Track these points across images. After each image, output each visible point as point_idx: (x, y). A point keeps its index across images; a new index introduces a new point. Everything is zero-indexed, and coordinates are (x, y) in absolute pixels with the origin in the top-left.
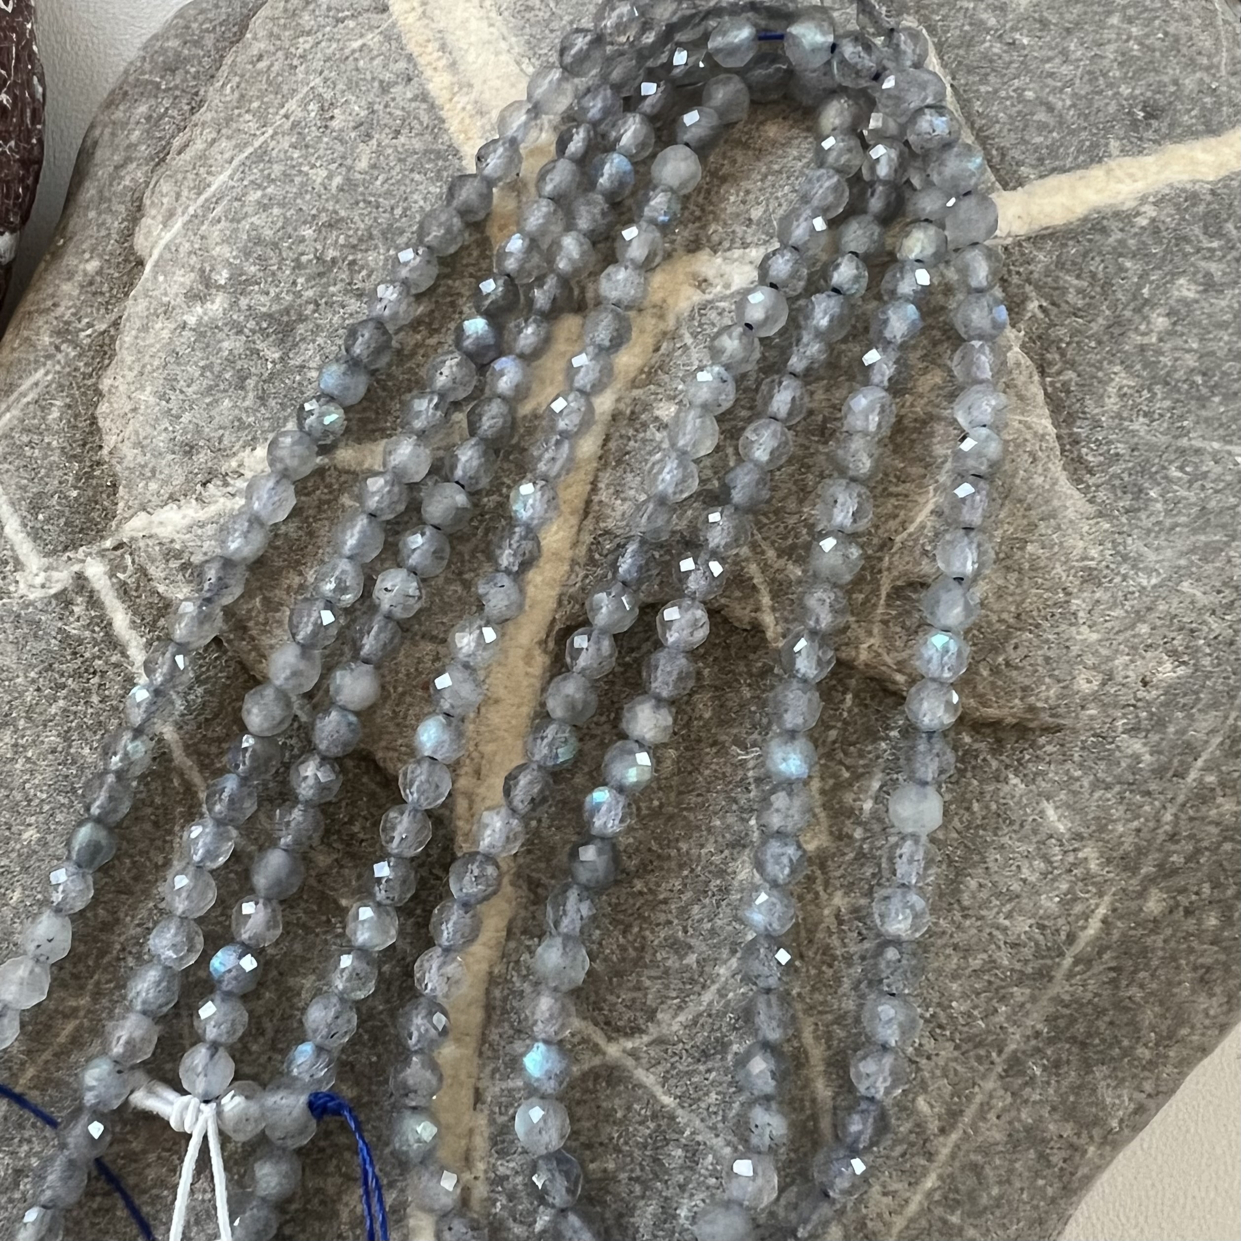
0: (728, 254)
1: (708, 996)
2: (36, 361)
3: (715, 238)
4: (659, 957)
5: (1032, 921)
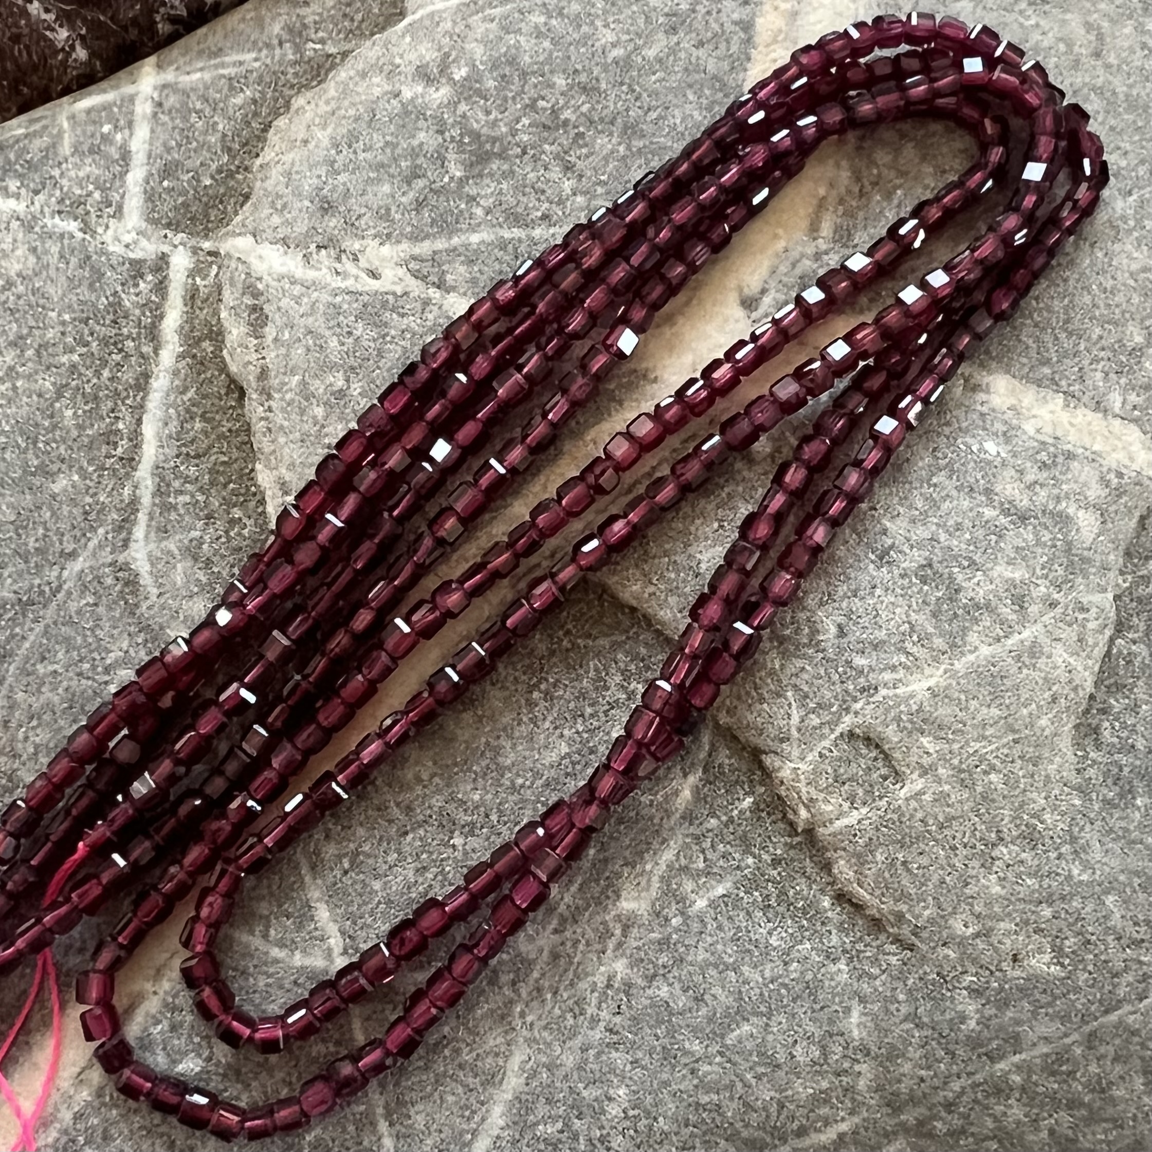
2: (255, 43)
5: (777, 1095)
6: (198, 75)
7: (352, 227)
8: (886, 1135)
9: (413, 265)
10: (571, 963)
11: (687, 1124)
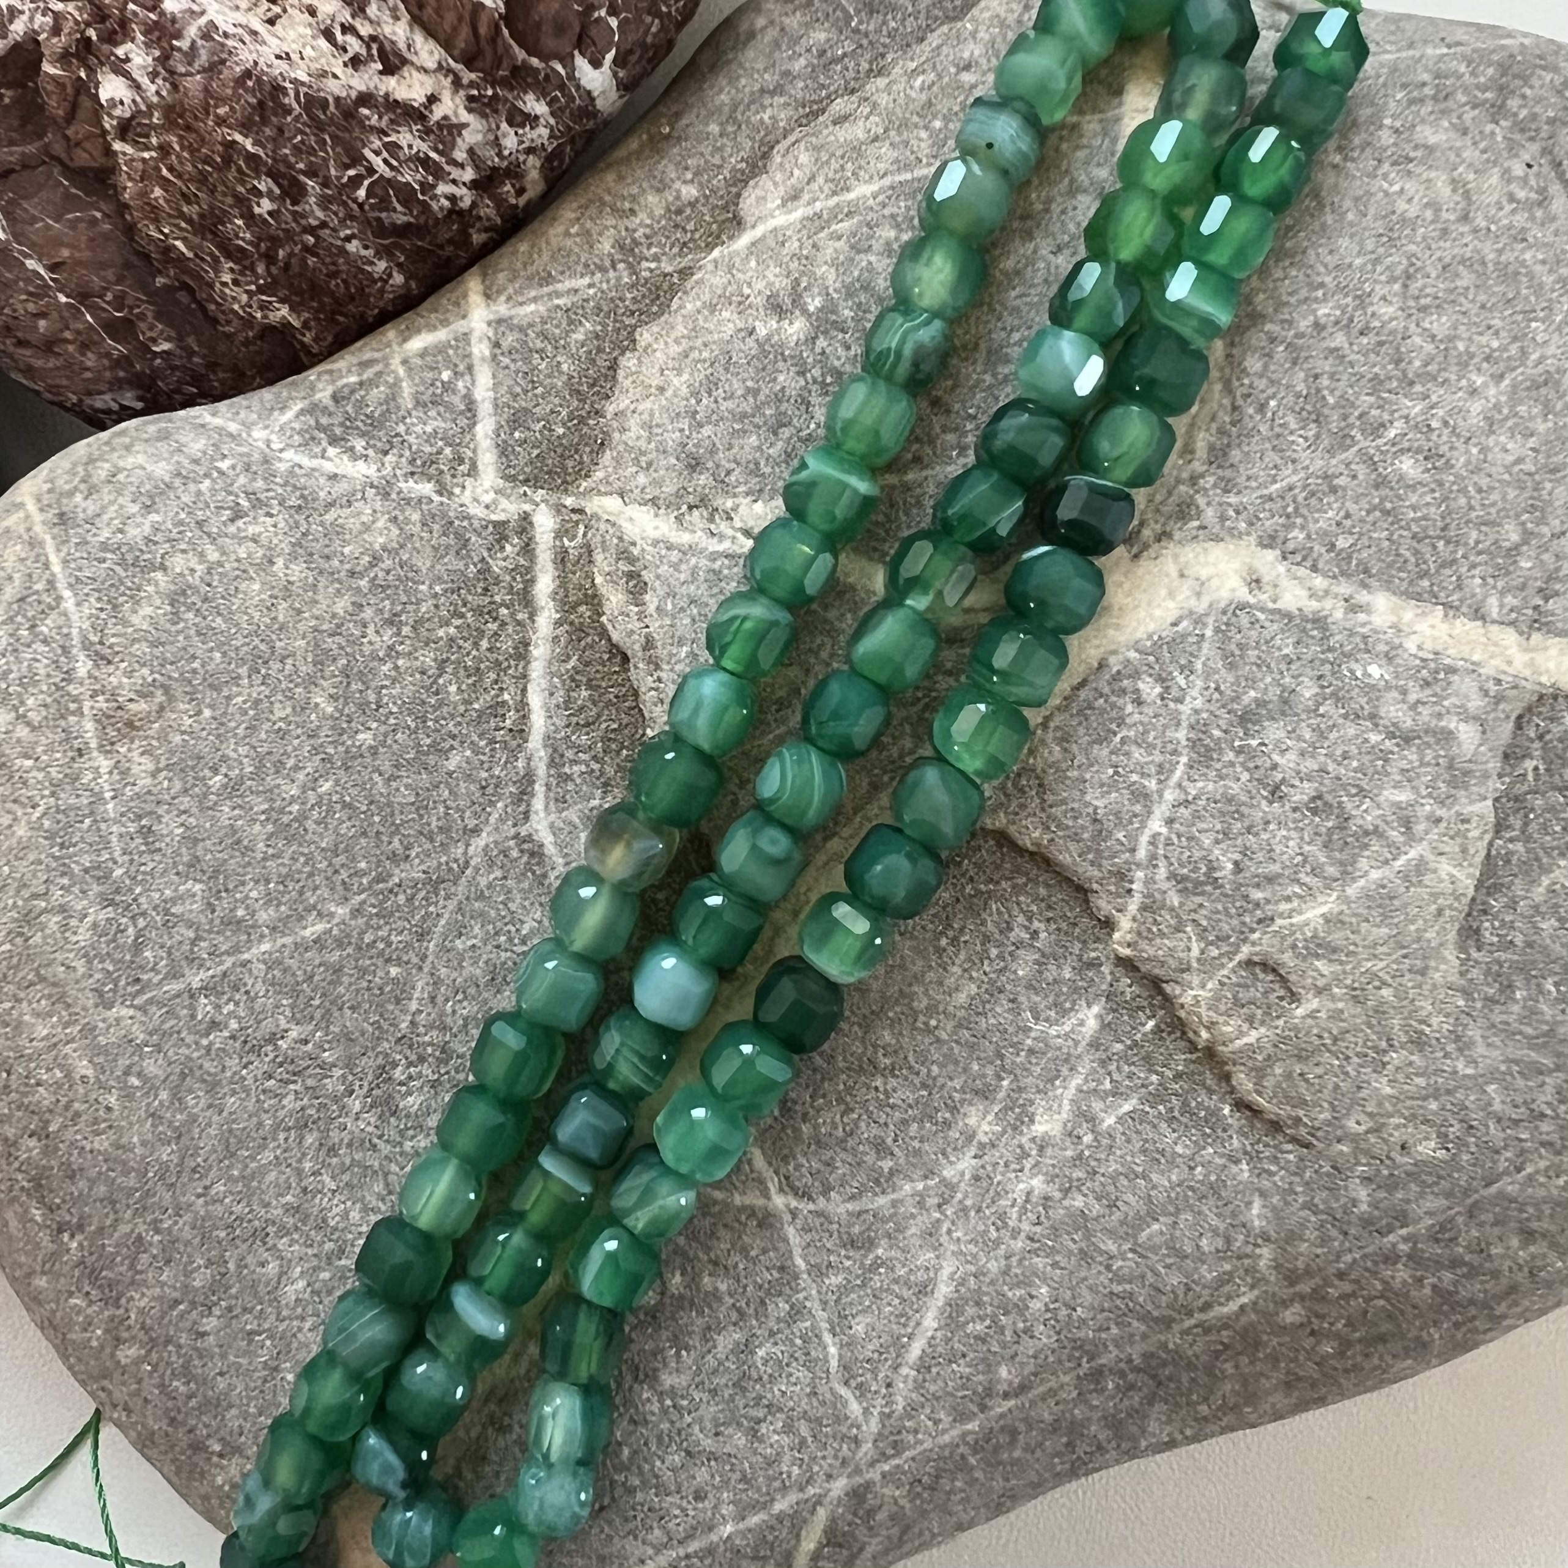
0: (1294, 568)
1: (882, 1201)
2: (587, 266)
3: (1291, 545)
4: (861, 1148)
5: (1184, 1280)
6: (532, 307)
7: (722, 484)
8: (1284, 1302)
10: (991, 1184)
11: (1103, 1311)
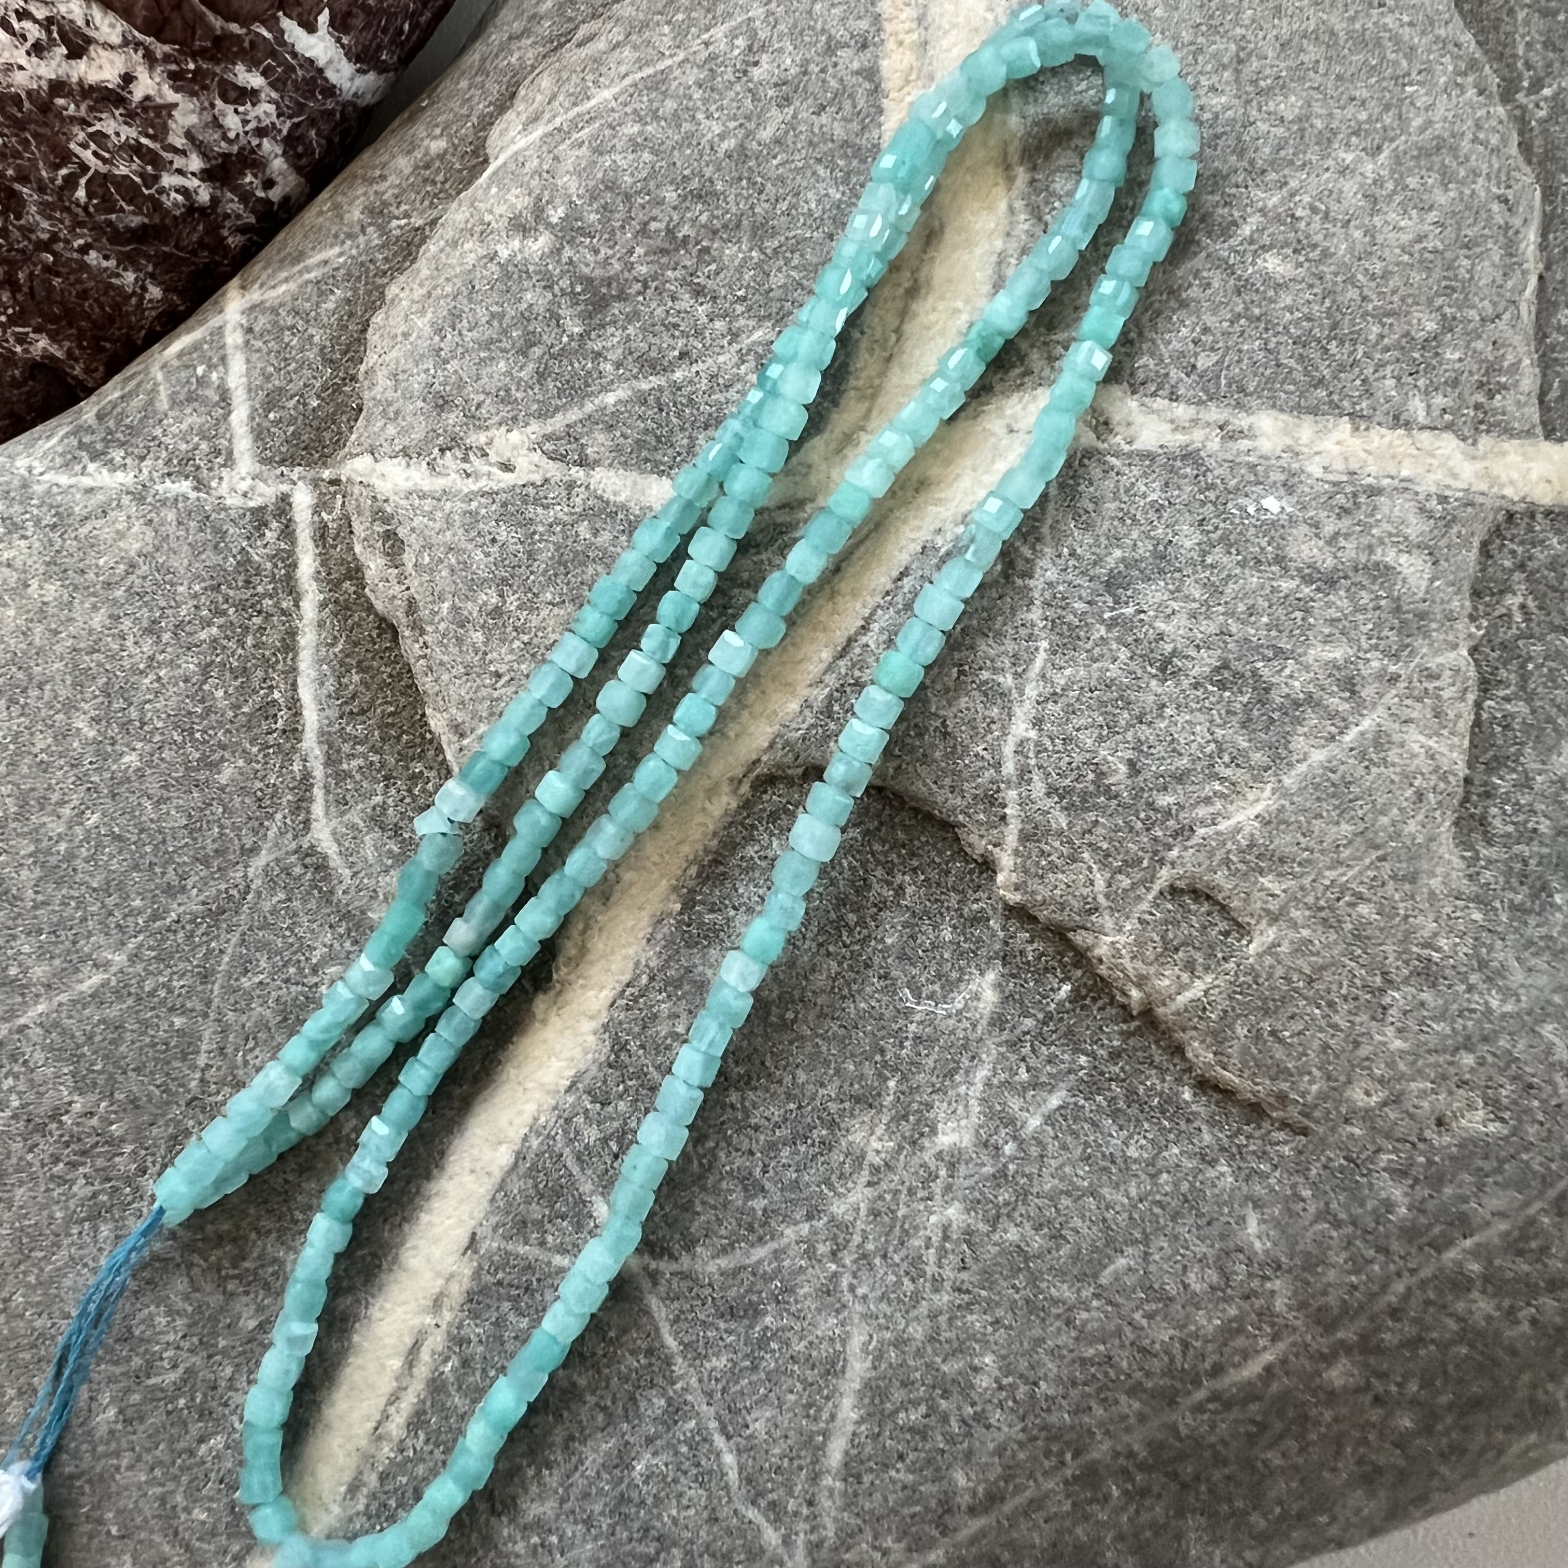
0: (1147, 400)
1: (760, 1253)
2: (336, 236)
3: (1141, 375)
4: (724, 1185)
5: (1177, 1333)
6: (284, 288)
7: (473, 419)
8: (1324, 1358)
9: (548, 446)
10: (894, 1219)
11: (1074, 1384)
